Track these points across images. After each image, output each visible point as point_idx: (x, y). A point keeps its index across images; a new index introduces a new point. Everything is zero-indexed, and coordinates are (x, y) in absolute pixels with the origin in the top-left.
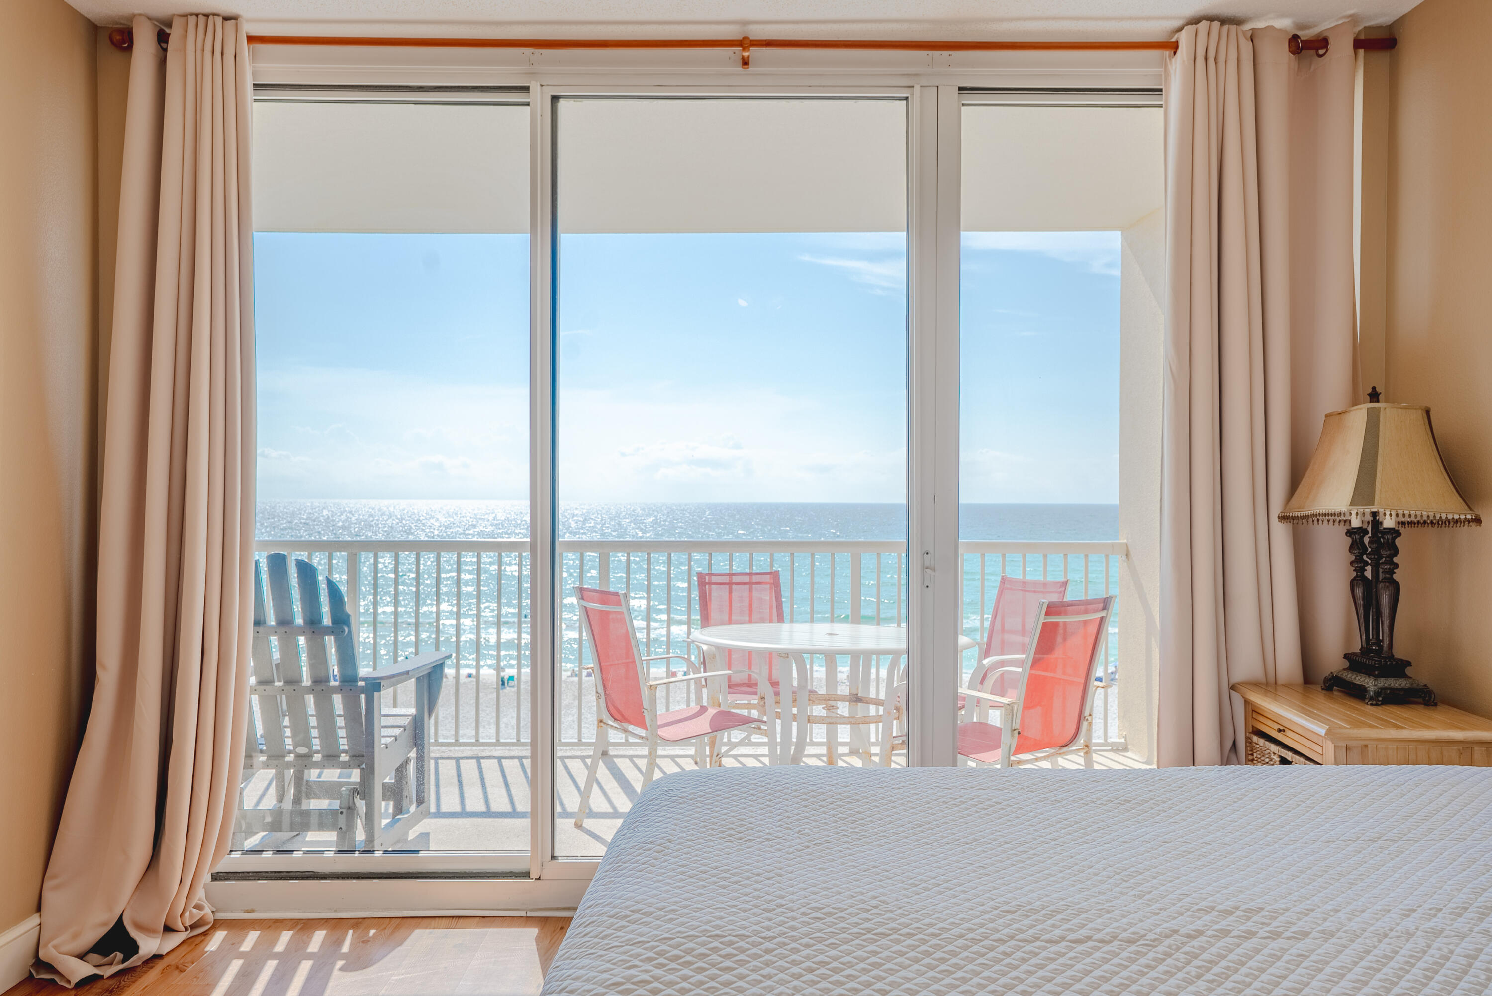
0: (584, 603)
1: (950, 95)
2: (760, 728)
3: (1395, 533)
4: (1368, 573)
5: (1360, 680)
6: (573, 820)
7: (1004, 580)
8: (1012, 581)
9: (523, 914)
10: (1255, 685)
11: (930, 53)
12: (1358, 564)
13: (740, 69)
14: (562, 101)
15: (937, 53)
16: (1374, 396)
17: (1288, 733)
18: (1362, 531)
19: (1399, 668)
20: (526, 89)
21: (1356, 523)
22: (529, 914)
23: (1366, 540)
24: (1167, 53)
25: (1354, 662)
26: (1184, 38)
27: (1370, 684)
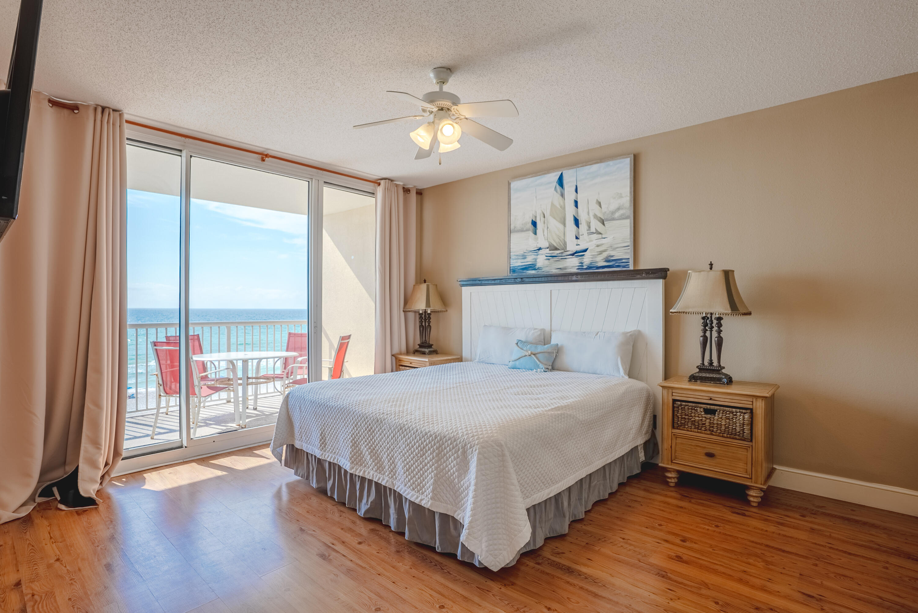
0: (155, 347)
1: (321, 183)
2: (229, 389)
3: (430, 314)
4: (424, 324)
5: (423, 350)
6: (150, 437)
7: (290, 334)
8: (292, 334)
9: (182, 461)
10: (398, 354)
11: (318, 170)
12: (421, 322)
13: (260, 162)
14: (193, 157)
15: (319, 171)
16: (425, 281)
17: (413, 363)
18: (422, 314)
19: (430, 346)
20: (181, 151)
21: (421, 312)
22: (184, 461)
23: (423, 316)
24: (376, 185)
25: (421, 346)
26: (382, 182)
27: (427, 350)
